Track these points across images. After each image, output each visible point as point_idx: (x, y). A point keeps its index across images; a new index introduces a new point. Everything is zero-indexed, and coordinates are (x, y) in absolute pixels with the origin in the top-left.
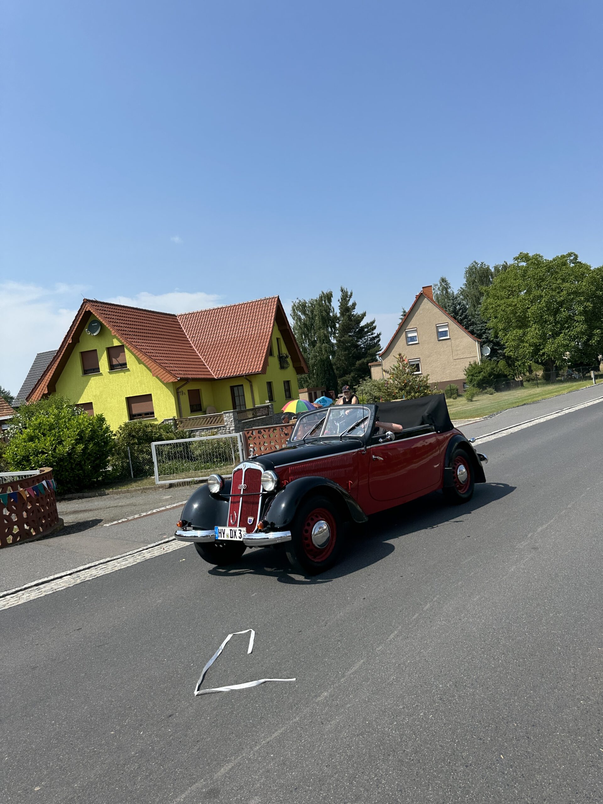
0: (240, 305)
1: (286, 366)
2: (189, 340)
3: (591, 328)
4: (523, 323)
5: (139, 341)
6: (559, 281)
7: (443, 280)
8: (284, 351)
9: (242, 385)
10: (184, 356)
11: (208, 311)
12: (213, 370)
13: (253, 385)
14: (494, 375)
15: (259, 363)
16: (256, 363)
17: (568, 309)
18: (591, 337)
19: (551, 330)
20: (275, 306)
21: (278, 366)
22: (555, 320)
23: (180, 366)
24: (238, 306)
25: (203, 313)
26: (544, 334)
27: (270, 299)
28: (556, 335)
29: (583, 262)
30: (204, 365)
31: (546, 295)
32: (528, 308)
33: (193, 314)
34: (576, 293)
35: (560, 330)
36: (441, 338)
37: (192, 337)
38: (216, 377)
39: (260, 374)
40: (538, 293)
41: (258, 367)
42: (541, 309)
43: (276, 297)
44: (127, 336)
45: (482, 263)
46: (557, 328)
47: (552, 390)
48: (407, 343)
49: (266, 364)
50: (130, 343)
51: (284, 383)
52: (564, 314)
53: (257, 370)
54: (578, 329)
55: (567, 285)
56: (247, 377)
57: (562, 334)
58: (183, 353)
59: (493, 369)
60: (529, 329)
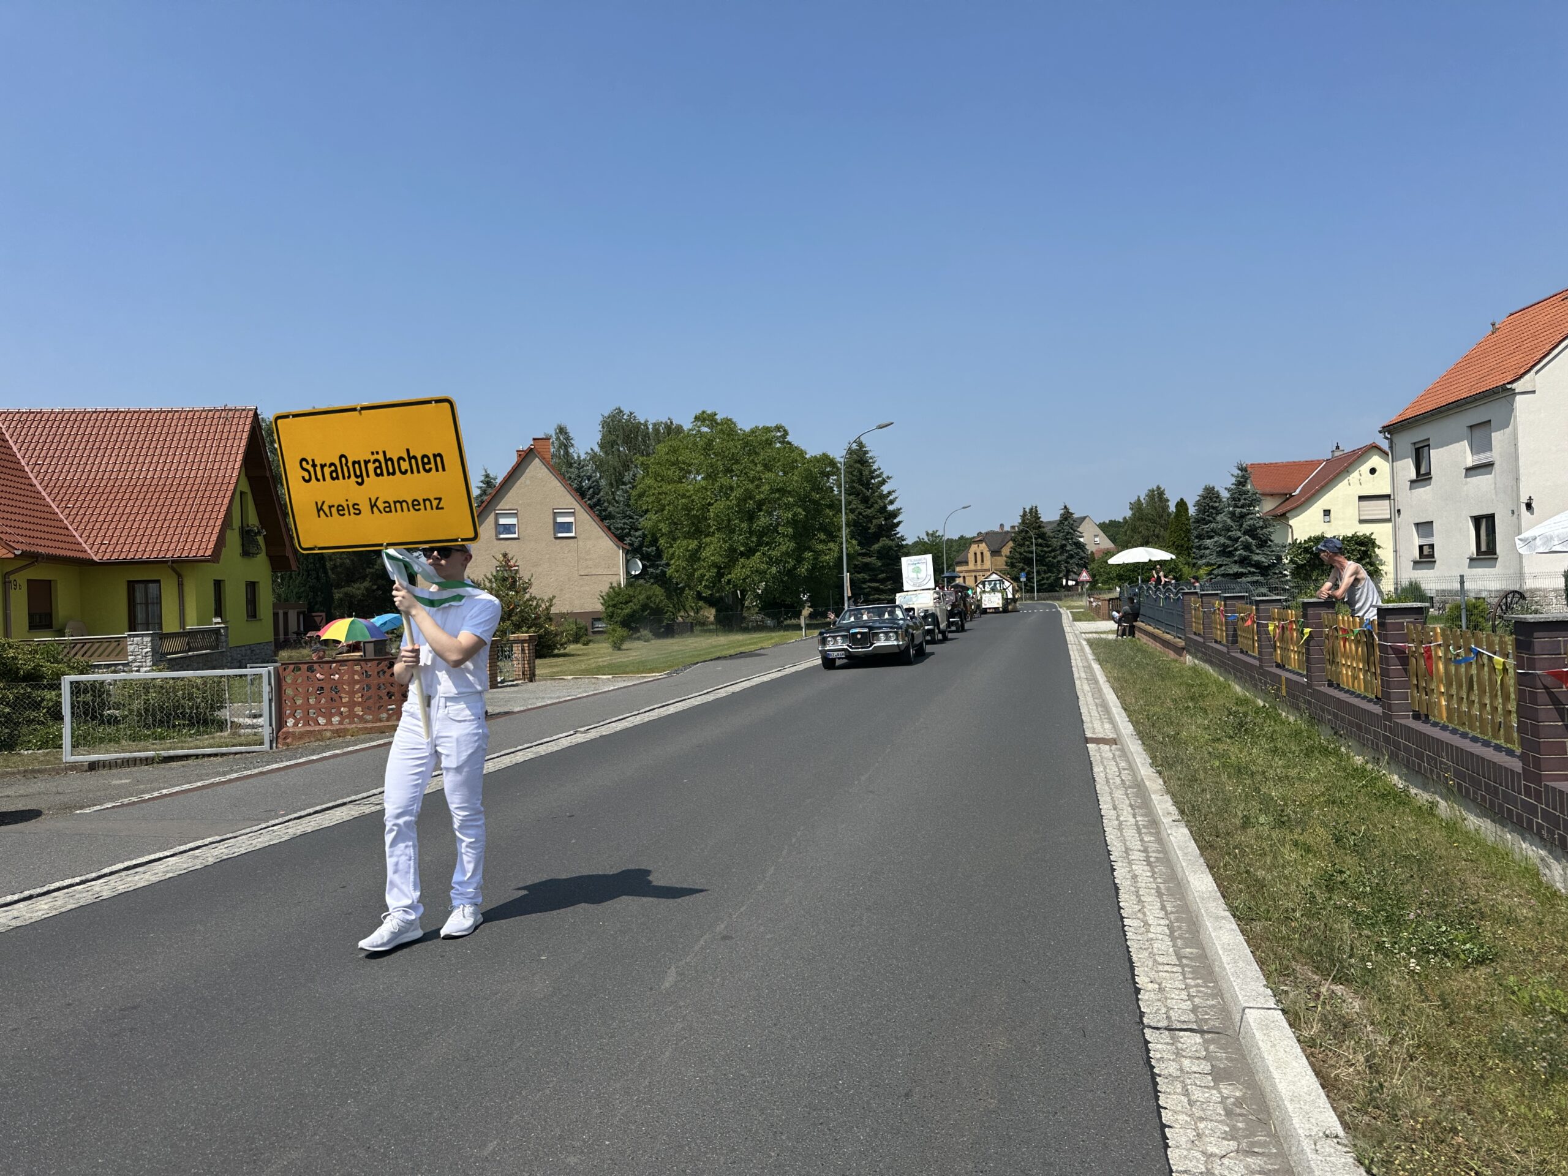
0: (162, 412)
1: (253, 550)
2: (27, 469)
3: (801, 548)
4: (698, 530)
6: (759, 468)
7: (562, 430)
8: (253, 520)
9: (158, 581)
10: (19, 504)
11: (80, 413)
12: (91, 541)
13: (185, 582)
14: (651, 608)
15: (206, 538)
16: (198, 538)
17: (770, 514)
18: (800, 561)
19: (742, 544)
20: (247, 428)
21: (239, 550)
22: (750, 529)
23: (17, 524)
24: (156, 416)
25: (67, 416)
26: (732, 550)
27: (236, 410)
28: (750, 553)
29: (795, 443)
30: (67, 529)
31: (739, 486)
32: (710, 504)
33: (39, 416)
34: (782, 491)
35: (756, 546)
36: (560, 535)
37: (36, 464)
38: (96, 559)
39: (208, 561)
40: (724, 480)
41: (203, 545)
42: (729, 508)
43: (250, 410)
45: (631, 414)
46: (752, 542)
47: (742, 641)
48: (496, 536)
49: (220, 542)
51: (247, 585)
52: (763, 520)
53: (201, 553)
54: (783, 548)
55: (768, 475)
56: (174, 565)
57: (759, 553)
58: (18, 498)
59: (649, 598)
60: (708, 539)
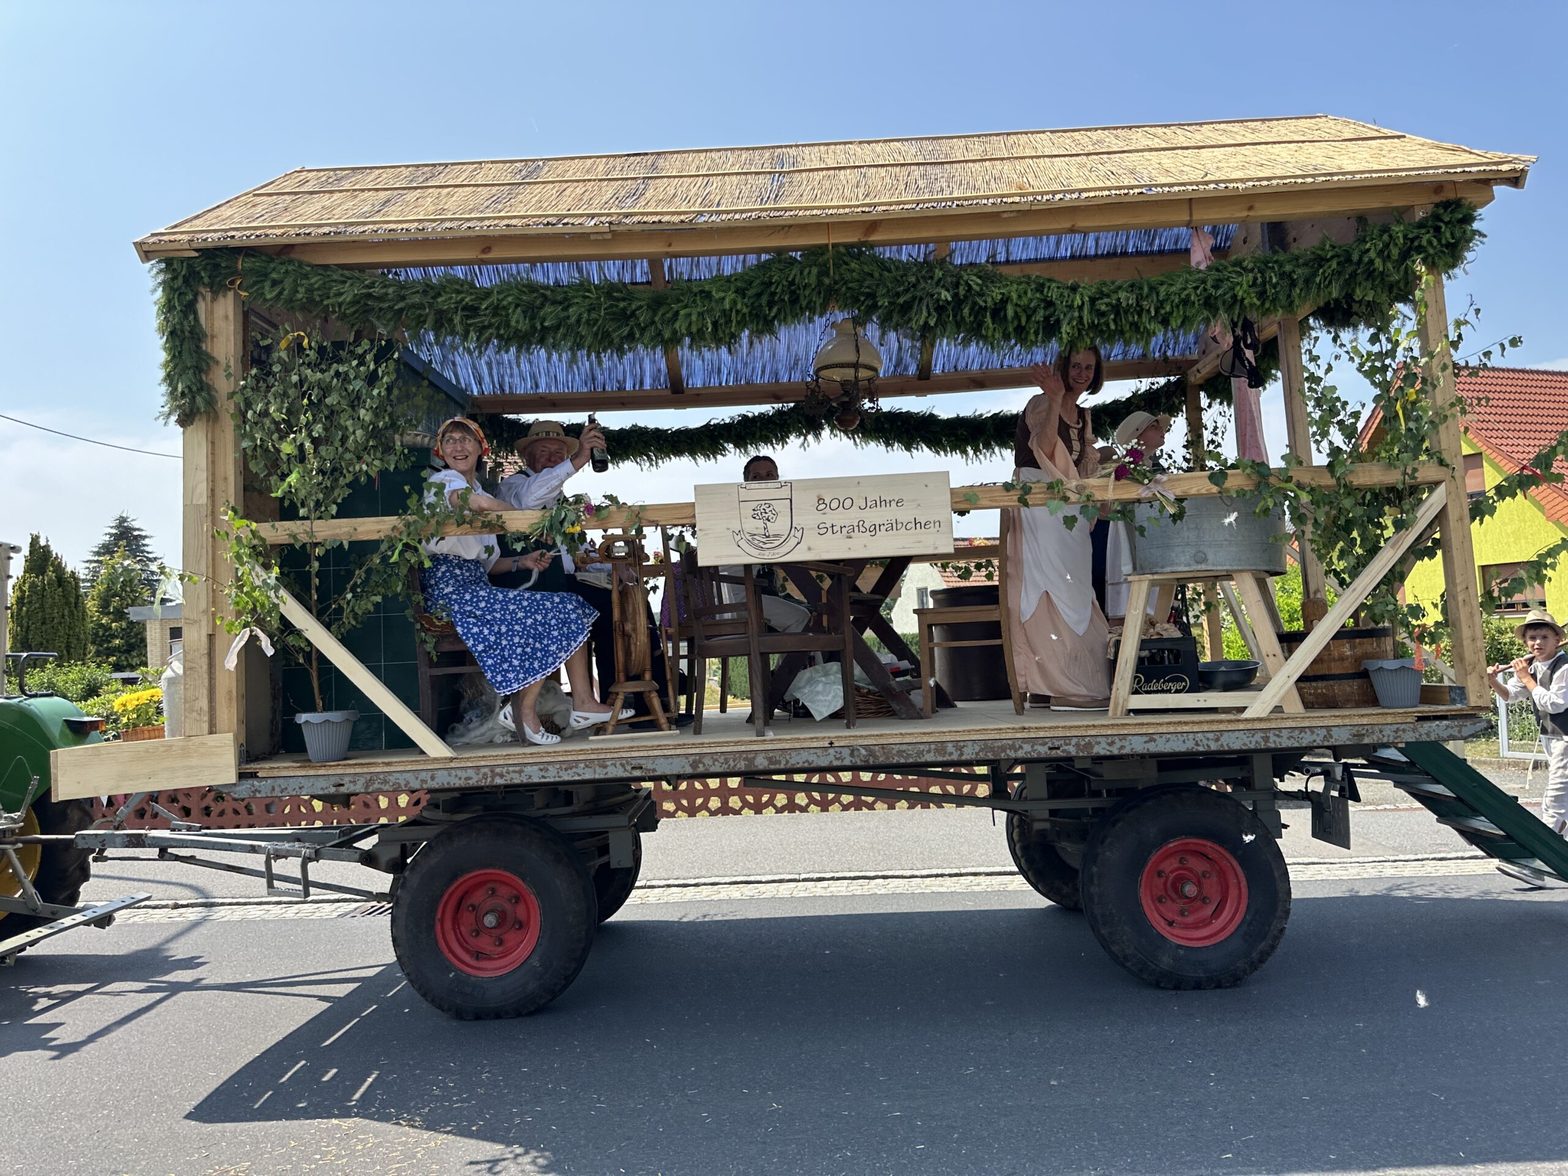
5: (1520, 441)
44: (1489, 434)
50: (1497, 448)
